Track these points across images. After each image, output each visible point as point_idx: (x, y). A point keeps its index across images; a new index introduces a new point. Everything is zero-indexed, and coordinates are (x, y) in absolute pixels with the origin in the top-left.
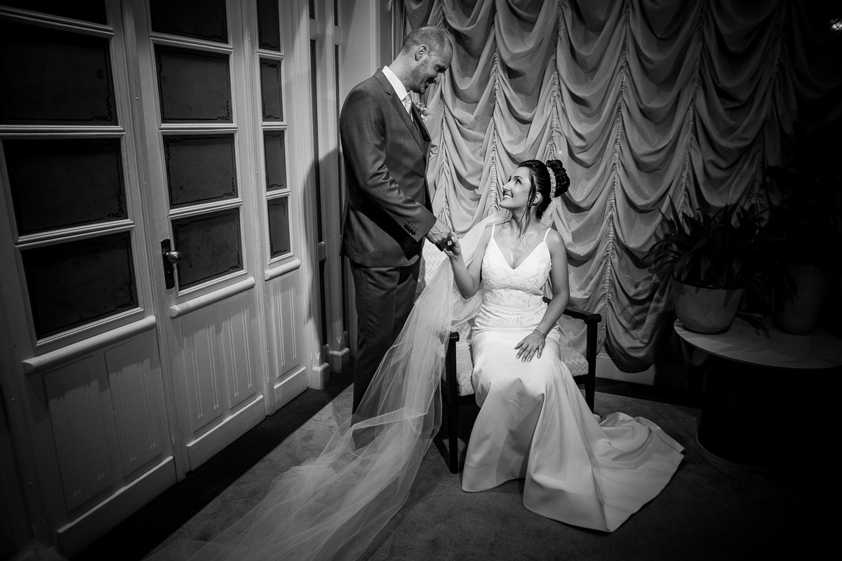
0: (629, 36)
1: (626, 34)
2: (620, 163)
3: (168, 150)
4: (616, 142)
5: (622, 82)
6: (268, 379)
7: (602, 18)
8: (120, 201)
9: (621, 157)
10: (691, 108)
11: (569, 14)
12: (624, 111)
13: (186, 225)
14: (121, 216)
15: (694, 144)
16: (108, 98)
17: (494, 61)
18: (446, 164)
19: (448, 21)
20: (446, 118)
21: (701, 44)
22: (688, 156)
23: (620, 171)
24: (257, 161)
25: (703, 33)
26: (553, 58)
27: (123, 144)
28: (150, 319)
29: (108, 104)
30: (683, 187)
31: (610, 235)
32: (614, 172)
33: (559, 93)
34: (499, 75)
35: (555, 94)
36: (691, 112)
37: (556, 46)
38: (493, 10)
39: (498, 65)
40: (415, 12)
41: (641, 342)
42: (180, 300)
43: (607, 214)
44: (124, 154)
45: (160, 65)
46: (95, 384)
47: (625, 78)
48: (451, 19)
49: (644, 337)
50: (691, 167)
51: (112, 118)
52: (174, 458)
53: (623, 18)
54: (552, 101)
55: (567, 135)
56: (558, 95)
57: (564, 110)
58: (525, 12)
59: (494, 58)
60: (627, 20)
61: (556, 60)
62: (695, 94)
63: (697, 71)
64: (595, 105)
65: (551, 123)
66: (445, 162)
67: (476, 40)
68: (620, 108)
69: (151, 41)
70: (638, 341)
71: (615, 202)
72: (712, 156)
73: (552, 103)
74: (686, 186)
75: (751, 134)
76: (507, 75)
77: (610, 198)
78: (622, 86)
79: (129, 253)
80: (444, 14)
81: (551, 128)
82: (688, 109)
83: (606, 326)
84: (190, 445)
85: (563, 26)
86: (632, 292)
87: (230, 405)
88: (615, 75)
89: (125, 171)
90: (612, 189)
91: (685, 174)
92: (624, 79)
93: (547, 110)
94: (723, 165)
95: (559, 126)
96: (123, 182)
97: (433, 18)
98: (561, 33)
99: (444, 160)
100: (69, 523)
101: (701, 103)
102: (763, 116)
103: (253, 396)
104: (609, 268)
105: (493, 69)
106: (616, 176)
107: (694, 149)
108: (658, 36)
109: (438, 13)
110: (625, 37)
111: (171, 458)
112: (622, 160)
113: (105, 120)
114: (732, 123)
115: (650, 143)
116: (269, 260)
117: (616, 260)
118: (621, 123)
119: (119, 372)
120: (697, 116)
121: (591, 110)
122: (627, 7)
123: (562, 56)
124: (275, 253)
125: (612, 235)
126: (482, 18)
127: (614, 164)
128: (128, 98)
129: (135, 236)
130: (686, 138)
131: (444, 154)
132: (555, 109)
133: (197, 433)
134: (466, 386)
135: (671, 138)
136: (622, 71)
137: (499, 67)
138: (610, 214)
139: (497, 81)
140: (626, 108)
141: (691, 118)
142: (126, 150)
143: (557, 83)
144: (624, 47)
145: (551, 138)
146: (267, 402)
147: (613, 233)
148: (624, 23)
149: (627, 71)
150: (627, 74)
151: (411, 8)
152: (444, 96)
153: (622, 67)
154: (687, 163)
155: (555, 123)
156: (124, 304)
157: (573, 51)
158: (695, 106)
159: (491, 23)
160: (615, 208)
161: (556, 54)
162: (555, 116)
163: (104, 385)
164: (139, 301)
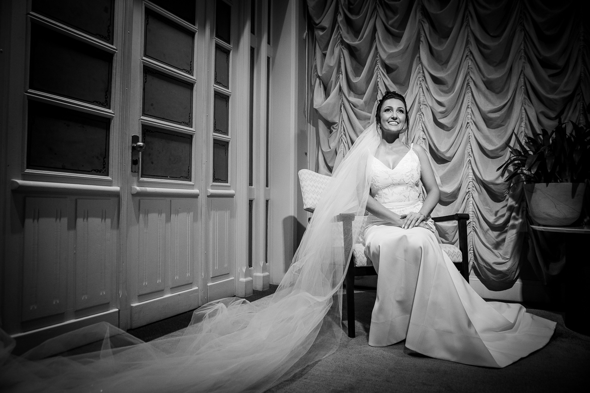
0: (470, 35)
1: (468, 34)
2: (472, 121)
3: (146, 76)
4: (468, 107)
5: (469, 66)
6: (203, 274)
7: (450, 26)
8: (106, 95)
9: (473, 118)
10: (522, 77)
11: (426, 26)
12: (472, 84)
13: (152, 132)
14: (105, 106)
15: (527, 101)
16: (109, 26)
17: (376, 63)
18: (344, 136)
19: (344, 39)
20: (343, 104)
21: (523, 33)
22: (524, 111)
23: (473, 127)
24: (208, 107)
25: (524, 26)
26: (418, 55)
27: (115, 58)
28: (115, 188)
29: (109, 30)
30: (523, 134)
31: (470, 176)
32: (468, 129)
33: (423, 78)
34: (380, 71)
35: (421, 79)
36: (522, 80)
37: (419, 48)
38: (375, 30)
39: (379, 65)
40: (322, 36)
41: (504, 258)
42: (141, 184)
43: (466, 160)
44: (114, 65)
45: (148, 21)
46: (65, 220)
47: (470, 62)
48: (346, 38)
49: (506, 253)
50: (527, 119)
51: (110, 39)
52: (119, 311)
53: (465, 24)
54: (419, 84)
55: (431, 105)
56: (423, 80)
57: (428, 89)
58: (397, 29)
59: (376, 61)
60: (468, 25)
61: (419, 57)
62: (523, 67)
63: (522, 51)
64: (450, 82)
65: (419, 99)
66: (343, 135)
67: (364, 50)
68: (468, 83)
69: (143, 4)
70: (501, 258)
71: (472, 151)
72: (542, 108)
73: (419, 86)
74: (525, 133)
75: (571, 87)
76: (385, 70)
77: (467, 148)
78: (469, 68)
79: (108, 134)
80: (341, 37)
81: (419, 103)
82: (519, 78)
83: (474, 250)
84: (134, 305)
85: (423, 34)
86: (491, 219)
87: (170, 284)
88: (463, 61)
89: (113, 76)
90: (468, 141)
91: (523, 124)
92: (470, 64)
93: (415, 90)
94: (553, 115)
95: (425, 100)
96: (111, 84)
97: (334, 39)
98: (422, 39)
99: (342, 133)
100: (21, 332)
101: (529, 71)
102: (578, 74)
103: (190, 284)
104: (471, 202)
105: (376, 68)
106: (470, 131)
107: (528, 105)
108: (491, 34)
109: (337, 37)
110: (468, 36)
111: (117, 310)
112: (474, 119)
113: (105, 39)
114: (555, 83)
115: (493, 104)
116: (211, 182)
117: (476, 195)
118: (470, 94)
119: (85, 220)
120: (527, 80)
121: (448, 87)
122: (467, 17)
123: (424, 54)
124: (216, 179)
125: (471, 176)
126: (367, 35)
127: (468, 123)
128: (123, 31)
129: (114, 123)
130: (520, 98)
131: (343, 129)
132: (421, 89)
133: (141, 297)
134: (361, 257)
135: (509, 97)
136: (468, 58)
137: (380, 66)
138: (468, 159)
139: (379, 75)
140: (473, 82)
141: (523, 84)
142: (116, 62)
143: (421, 72)
144: (468, 42)
145: (419, 110)
146: (200, 294)
147: (472, 174)
148: (466, 27)
149: (471, 57)
150: (471, 60)
151: (319, 35)
152: (342, 88)
153: (467, 56)
154: (524, 115)
155: (422, 99)
156: (98, 170)
157: (431, 50)
158: (524, 75)
159: (373, 38)
160: (472, 155)
161: (419, 53)
162: (422, 94)
163: (72, 226)
164: (110, 172)
